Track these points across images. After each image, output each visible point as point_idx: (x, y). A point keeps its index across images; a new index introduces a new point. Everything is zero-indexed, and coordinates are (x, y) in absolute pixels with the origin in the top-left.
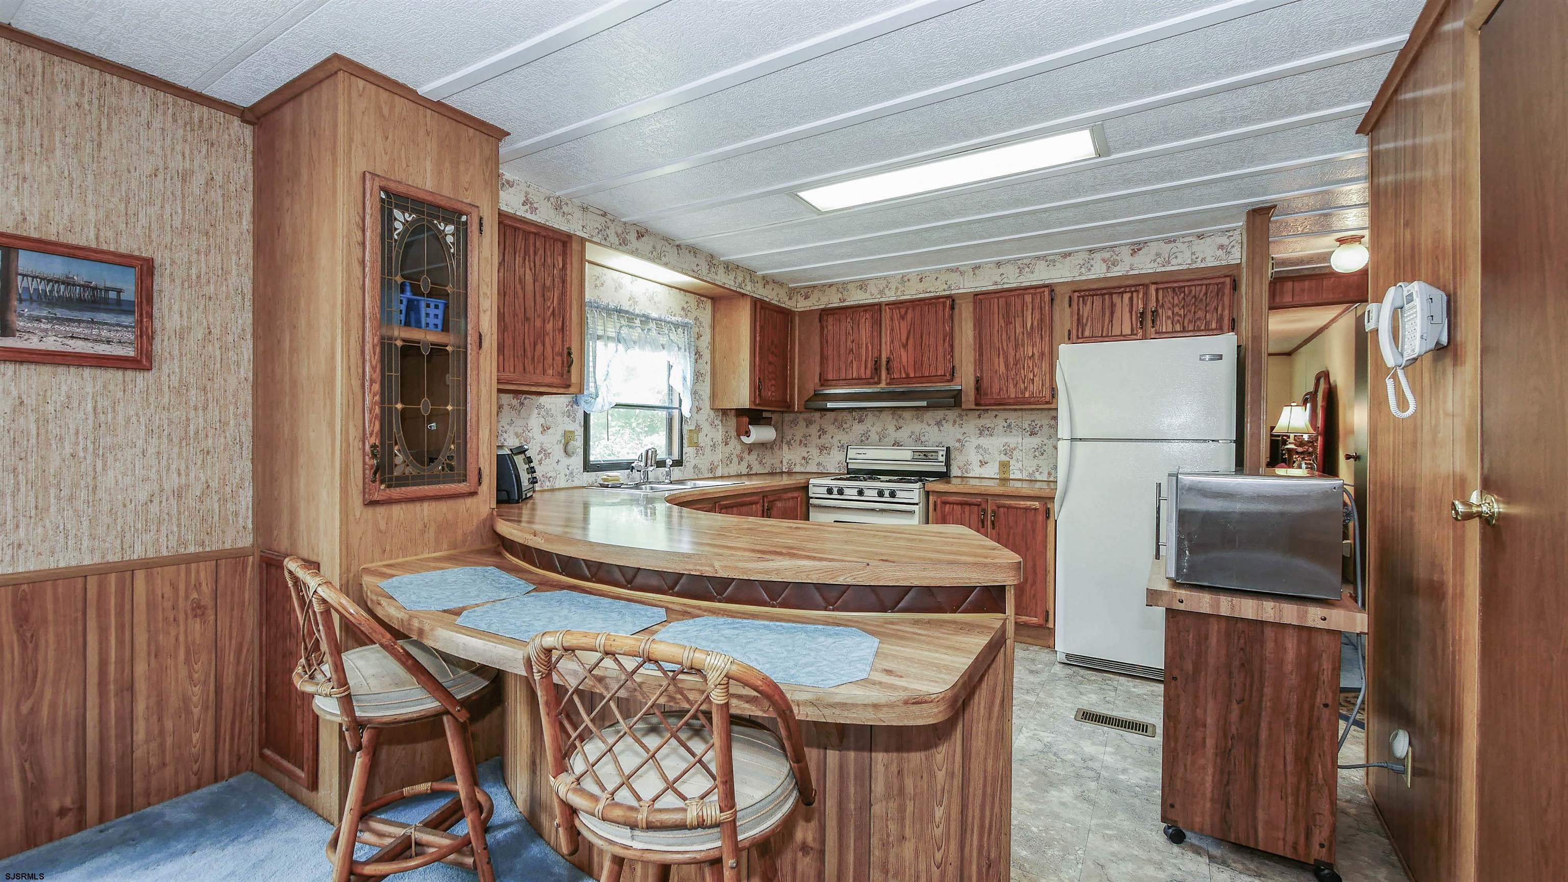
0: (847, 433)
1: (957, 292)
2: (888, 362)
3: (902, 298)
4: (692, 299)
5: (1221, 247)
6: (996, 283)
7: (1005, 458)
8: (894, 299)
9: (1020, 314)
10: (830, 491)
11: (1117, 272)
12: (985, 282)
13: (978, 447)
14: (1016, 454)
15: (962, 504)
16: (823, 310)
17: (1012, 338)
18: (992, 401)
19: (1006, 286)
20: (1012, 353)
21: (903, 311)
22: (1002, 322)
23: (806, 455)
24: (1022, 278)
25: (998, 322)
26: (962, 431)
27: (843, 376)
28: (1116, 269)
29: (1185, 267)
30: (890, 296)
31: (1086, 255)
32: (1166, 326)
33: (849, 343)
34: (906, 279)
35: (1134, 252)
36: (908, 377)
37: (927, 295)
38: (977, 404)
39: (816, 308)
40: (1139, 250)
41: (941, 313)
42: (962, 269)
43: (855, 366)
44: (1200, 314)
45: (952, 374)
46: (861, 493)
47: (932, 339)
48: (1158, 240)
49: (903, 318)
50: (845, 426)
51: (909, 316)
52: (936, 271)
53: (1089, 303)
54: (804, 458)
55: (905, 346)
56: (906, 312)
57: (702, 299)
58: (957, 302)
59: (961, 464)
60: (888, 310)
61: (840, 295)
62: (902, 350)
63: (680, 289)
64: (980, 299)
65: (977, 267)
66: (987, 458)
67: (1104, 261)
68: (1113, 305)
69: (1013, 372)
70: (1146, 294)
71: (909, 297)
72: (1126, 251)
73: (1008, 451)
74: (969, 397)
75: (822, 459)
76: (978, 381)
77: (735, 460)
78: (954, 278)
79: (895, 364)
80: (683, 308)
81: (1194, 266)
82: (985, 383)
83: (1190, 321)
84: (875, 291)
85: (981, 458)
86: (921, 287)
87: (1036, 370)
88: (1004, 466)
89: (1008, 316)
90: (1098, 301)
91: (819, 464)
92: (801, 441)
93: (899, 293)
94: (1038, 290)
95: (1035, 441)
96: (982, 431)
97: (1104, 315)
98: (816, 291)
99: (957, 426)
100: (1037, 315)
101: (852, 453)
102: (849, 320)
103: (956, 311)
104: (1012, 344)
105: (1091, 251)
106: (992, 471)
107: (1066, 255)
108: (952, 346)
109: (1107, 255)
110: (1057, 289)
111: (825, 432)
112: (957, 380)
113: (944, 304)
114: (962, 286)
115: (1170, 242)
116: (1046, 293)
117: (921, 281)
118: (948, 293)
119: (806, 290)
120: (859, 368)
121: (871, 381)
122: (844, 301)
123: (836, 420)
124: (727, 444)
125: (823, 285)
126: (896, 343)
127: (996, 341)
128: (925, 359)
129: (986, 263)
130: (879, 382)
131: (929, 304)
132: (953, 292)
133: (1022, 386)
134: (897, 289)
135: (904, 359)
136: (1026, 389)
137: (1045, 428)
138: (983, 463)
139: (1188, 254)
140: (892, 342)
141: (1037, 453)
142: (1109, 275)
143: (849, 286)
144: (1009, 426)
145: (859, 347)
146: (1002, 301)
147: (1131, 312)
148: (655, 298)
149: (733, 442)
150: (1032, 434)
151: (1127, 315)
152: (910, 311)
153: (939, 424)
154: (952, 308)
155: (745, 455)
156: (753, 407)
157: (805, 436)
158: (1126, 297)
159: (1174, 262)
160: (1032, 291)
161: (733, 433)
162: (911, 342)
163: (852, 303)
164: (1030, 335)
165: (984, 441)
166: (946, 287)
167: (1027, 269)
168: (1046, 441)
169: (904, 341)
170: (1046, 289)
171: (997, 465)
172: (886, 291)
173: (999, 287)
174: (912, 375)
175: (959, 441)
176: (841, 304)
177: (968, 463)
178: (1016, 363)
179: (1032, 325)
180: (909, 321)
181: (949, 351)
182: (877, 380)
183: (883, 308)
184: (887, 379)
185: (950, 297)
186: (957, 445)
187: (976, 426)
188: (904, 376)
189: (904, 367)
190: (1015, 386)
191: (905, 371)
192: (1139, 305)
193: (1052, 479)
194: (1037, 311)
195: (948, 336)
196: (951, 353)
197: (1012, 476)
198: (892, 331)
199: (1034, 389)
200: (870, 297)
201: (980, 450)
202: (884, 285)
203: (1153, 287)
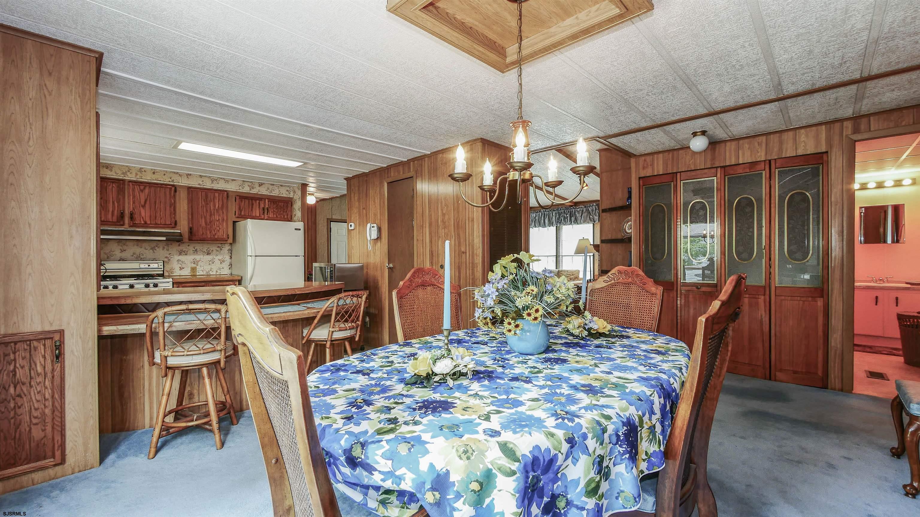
1: (178, 184)
2: (132, 214)
3: (140, 180)
5: (287, 191)
6: (199, 184)
7: (193, 265)
8: (135, 179)
9: (213, 201)
10: (106, 287)
11: (254, 191)
12: (194, 183)
13: (178, 260)
14: (200, 264)
17: (209, 211)
18: (199, 239)
19: (205, 187)
20: (208, 217)
21: (142, 187)
22: (203, 203)
24: (213, 185)
25: (201, 202)
26: (169, 252)
29: (277, 195)
30: (131, 177)
31: (242, 182)
32: (271, 216)
34: (143, 171)
35: (260, 186)
36: (146, 223)
37: (159, 182)
38: (190, 240)
40: (262, 185)
41: (168, 193)
42: (180, 173)
44: (282, 212)
45: (175, 224)
46: (132, 286)
47: (162, 205)
49: (142, 191)
51: (147, 190)
52: (164, 171)
53: (243, 202)
55: (144, 206)
56: (144, 189)
58: (178, 189)
59: (168, 269)
60: (131, 185)
62: (141, 208)
64: (190, 189)
65: (189, 175)
66: (184, 266)
67: (249, 186)
68: (252, 204)
69: (209, 227)
70: (265, 202)
71: (146, 181)
72: (257, 185)
73: (195, 262)
74: (186, 236)
76: (191, 229)
78: (175, 177)
79: (136, 216)
81: (280, 195)
82: (194, 230)
84: (120, 172)
85: (180, 266)
86: (154, 177)
87: (220, 226)
88: (193, 269)
89: (207, 201)
90: (247, 201)
93: (138, 177)
94: (222, 192)
95: (209, 257)
96: (181, 252)
97: (249, 207)
99: (165, 250)
100: (221, 203)
103: (177, 193)
104: (208, 214)
105: (244, 181)
106: (186, 272)
107: (233, 180)
108: (175, 210)
109: (250, 184)
110: (230, 194)
112: (178, 227)
113: (171, 189)
114: (180, 182)
115: (272, 185)
116: (225, 194)
117: (154, 173)
118: (172, 183)
121: (119, 224)
126: (137, 203)
127: (200, 210)
128: (158, 215)
129: (195, 174)
130: (123, 225)
131: (161, 187)
132: (175, 184)
133: (214, 233)
134: (136, 174)
135: (143, 214)
136: (216, 234)
137: (215, 251)
138: (181, 269)
139: (278, 190)
140: (134, 203)
141: (210, 263)
142: (251, 192)
144: (196, 250)
146: (204, 193)
150: (208, 254)
151: (258, 209)
152: (147, 188)
153: (153, 249)
154: (175, 191)
158: (258, 201)
159: (273, 192)
160: (219, 192)
162: (147, 206)
164: (218, 211)
165: (182, 258)
166: (170, 180)
167: (215, 182)
168: (215, 257)
169: (143, 203)
170: (226, 192)
171: (190, 269)
172: (128, 173)
173: (202, 187)
174: (149, 222)
175: (167, 257)
177: (172, 269)
178: (210, 222)
179: (218, 206)
180: (147, 194)
181: (174, 212)
182: (122, 223)
183: (126, 183)
184: (129, 224)
185: (173, 186)
186: (166, 260)
187: (177, 250)
188: (143, 222)
189: (143, 218)
190: (210, 232)
191: (143, 221)
192: (262, 205)
193: (218, 274)
194: (221, 201)
195: (173, 206)
196: (175, 214)
197: (198, 274)
198: (134, 197)
199: (220, 234)
200: (114, 174)
201: (180, 262)
202: (127, 170)
203: (267, 201)
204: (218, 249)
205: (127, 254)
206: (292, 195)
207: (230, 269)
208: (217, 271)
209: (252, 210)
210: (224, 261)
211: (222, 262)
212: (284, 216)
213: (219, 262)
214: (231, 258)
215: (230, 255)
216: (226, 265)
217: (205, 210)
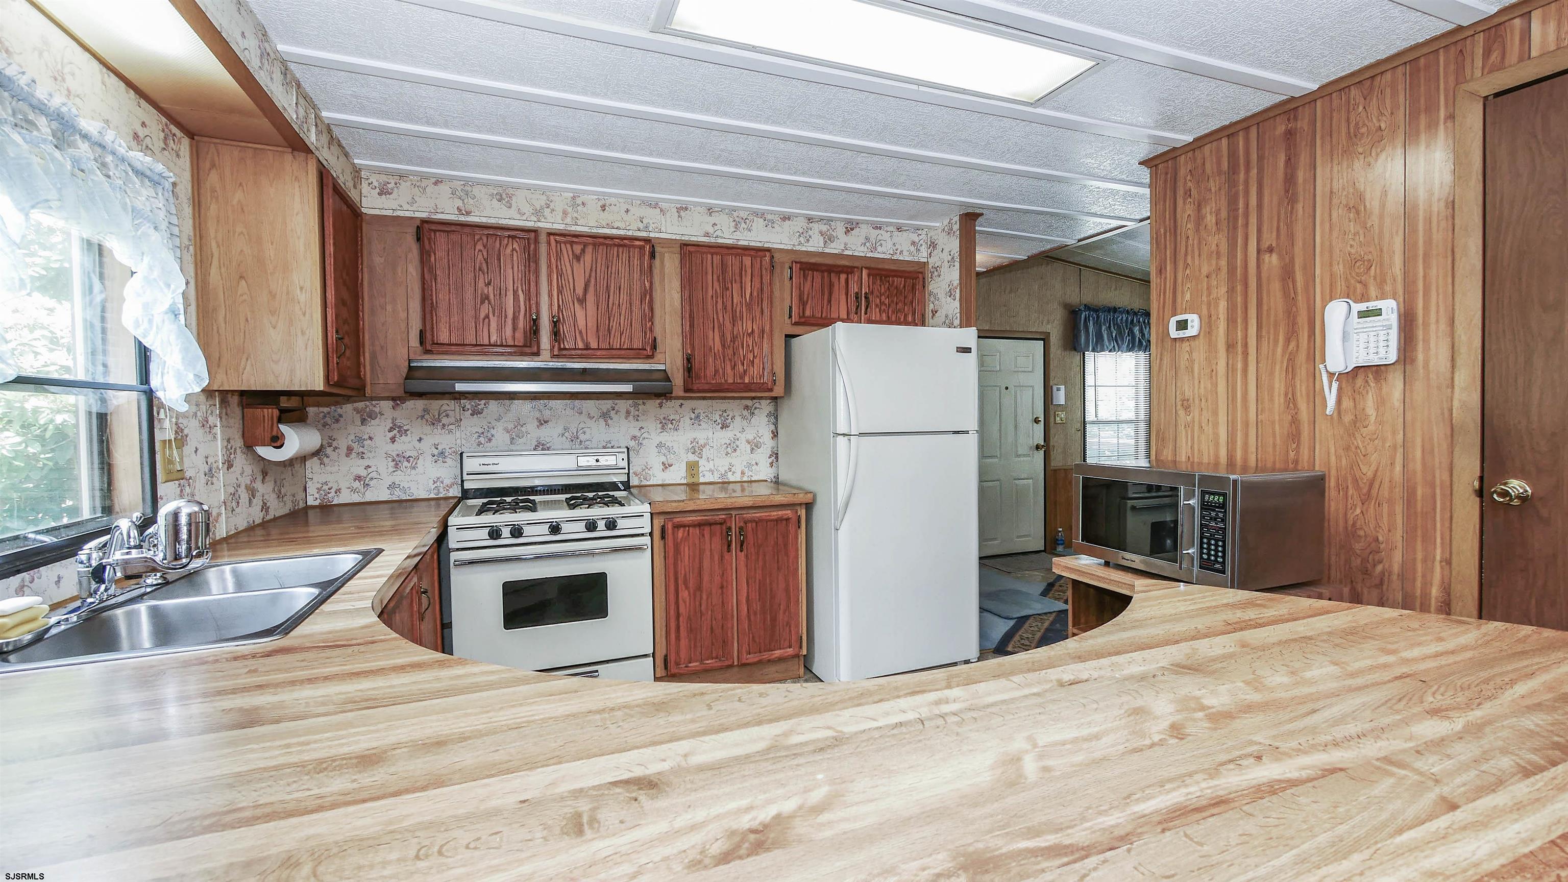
0: (450, 431)
1: (657, 235)
2: (555, 324)
3: (573, 228)
4: (155, 122)
5: (913, 243)
6: (707, 235)
7: (692, 458)
8: (562, 227)
9: (738, 278)
10: (495, 533)
11: (834, 248)
12: (694, 230)
13: (660, 445)
14: (706, 452)
15: (700, 525)
16: (424, 221)
17: (729, 307)
18: (706, 387)
19: (720, 241)
20: (728, 325)
21: (578, 249)
22: (716, 284)
23: (363, 473)
25: (712, 286)
26: (639, 424)
27: (470, 339)
28: (832, 245)
29: (888, 257)
30: (553, 222)
31: (805, 223)
32: (875, 314)
33: (481, 284)
34: (579, 201)
35: (848, 231)
36: (587, 348)
37: (615, 232)
38: (687, 390)
39: (408, 214)
40: (852, 229)
41: (636, 262)
42: (664, 205)
43: (494, 325)
44: (900, 305)
45: (651, 349)
46: (555, 529)
47: (624, 296)
48: (867, 222)
49: (578, 258)
50: (445, 420)
51: (588, 257)
52: (625, 198)
53: (810, 278)
54: (358, 478)
55: (582, 301)
56: (583, 251)
57: (175, 130)
58: (657, 249)
59: (638, 470)
60: (553, 243)
61: (459, 203)
62: (577, 306)
63: (129, 84)
64: (686, 249)
65: (682, 209)
66: (671, 459)
67: (821, 233)
68: (831, 285)
69: (730, 352)
70: (860, 278)
71: (585, 229)
72: (840, 229)
73: (697, 449)
74: (678, 380)
75: (398, 477)
76: (689, 360)
77: (244, 496)
78: (652, 216)
79: (566, 329)
80: (136, 136)
81: (895, 257)
82: (696, 364)
83: (893, 312)
84: (527, 209)
85: (663, 459)
86: (606, 217)
87: (756, 349)
88: (692, 468)
89: (724, 279)
90: (818, 277)
91: (392, 486)
92: (350, 450)
93: (568, 220)
94: (760, 253)
95: (727, 435)
96: (665, 424)
97: (823, 294)
98: (405, 185)
99: (631, 418)
100: (757, 285)
101: (471, 465)
102: (479, 246)
103: (657, 262)
104: (728, 317)
105: (810, 220)
106: (677, 475)
107: (786, 218)
108: (652, 309)
109: (824, 228)
110: (777, 256)
111: (403, 432)
112: (659, 356)
113: (642, 248)
114: (663, 229)
115: (876, 228)
116: (767, 259)
117: (603, 208)
118: (643, 234)
119: (384, 178)
120: (500, 329)
121: (527, 350)
122: (468, 213)
123: (426, 411)
124: (230, 466)
125: (423, 177)
126: (567, 293)
127: (710, 307)
128: (614, 324)
129: (696, 204)
130: (537, 354)
131: (619, 246)
132: (652, 235)
133: (741, 370)
134: (565, 213)
135: (581, 323)
136: (745, 372)
137: (738, 419)
138: (666, 466)
139: (890, 243)
140: (560, 292)
141: (729, 450)
142: (827, 251)
143: (476, 191)
144: (698, 417)
145: (501, 294)
146: (717, 259)
147: (847, 294)
148: (68, 78)
149: (241, 461)
150: (724, 426)
151: (843, 297)
152: (589, 249)
153: (605, 416)
154: (653, 255)
155: (258, 485)
156: (327, 390)
157: (360, 440)
158: (843, 277)
159: (879, 249)
160: (752, 253)
161: (238, 443)
162: (591, 298)
163: (484, 220)
164: (749, 306)
165: (667, 438)
166: (641, 226)
167: (743, 225)
168: (739, 435)
169: (580, 291)
170: (768, 254)
171: (683, 467)
172: (547, 212)
173: (713, 240)
174: (594, 345)
175: (634, 438)
176: (462, 218)
177: (647, 467)
178: (734, 339)
179: (751, 294)
180: (588, 265)
181: (649, 317)
182: (535, 349)
183: (543, 238)
184: (552, 350)
185: (647, 240)
186: (632, 444)
187: (657, 419)
188: (581, 345)
189: (580, 332)
190: (733, 368)
191: (582, 339)
192: (854, 288)
193: (745, 479)
194: (757, 280)
195: (648, 295)
196: (651, 319)
197: (702, 480)
198: (560, 274)
199: (754, 374)
200: (518, 216)
201: (663, 450)
202: (543, 203)
203: (865, 272)
204: (745, 413)
205: (550, 433)
206: (925, 254)
207: (771, 464)
208: (743, 473)
209: (829, 301)
210: (758, 446)
211: (755, 446)
212: (906, 316)
213: (748, 447)
214: (775, 435)
215: (773, 427)
216: (763, 456)
217: (720, 306)
